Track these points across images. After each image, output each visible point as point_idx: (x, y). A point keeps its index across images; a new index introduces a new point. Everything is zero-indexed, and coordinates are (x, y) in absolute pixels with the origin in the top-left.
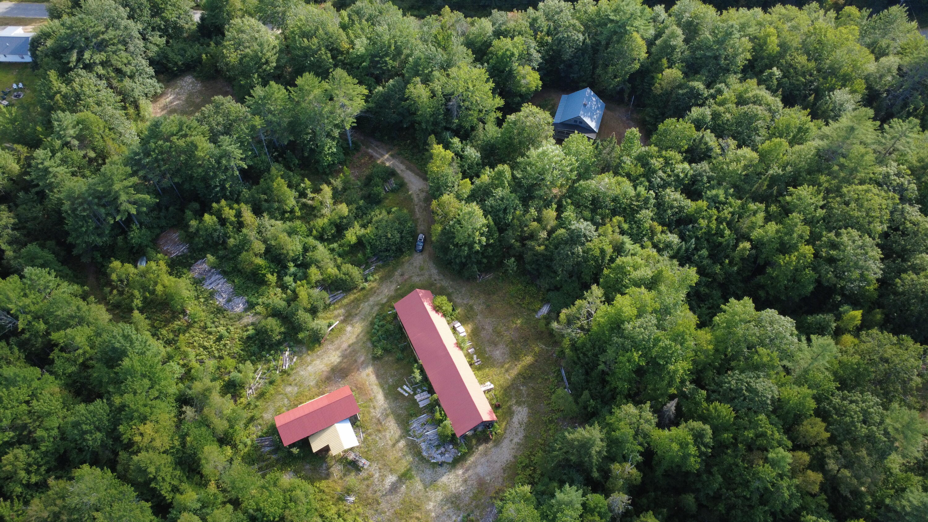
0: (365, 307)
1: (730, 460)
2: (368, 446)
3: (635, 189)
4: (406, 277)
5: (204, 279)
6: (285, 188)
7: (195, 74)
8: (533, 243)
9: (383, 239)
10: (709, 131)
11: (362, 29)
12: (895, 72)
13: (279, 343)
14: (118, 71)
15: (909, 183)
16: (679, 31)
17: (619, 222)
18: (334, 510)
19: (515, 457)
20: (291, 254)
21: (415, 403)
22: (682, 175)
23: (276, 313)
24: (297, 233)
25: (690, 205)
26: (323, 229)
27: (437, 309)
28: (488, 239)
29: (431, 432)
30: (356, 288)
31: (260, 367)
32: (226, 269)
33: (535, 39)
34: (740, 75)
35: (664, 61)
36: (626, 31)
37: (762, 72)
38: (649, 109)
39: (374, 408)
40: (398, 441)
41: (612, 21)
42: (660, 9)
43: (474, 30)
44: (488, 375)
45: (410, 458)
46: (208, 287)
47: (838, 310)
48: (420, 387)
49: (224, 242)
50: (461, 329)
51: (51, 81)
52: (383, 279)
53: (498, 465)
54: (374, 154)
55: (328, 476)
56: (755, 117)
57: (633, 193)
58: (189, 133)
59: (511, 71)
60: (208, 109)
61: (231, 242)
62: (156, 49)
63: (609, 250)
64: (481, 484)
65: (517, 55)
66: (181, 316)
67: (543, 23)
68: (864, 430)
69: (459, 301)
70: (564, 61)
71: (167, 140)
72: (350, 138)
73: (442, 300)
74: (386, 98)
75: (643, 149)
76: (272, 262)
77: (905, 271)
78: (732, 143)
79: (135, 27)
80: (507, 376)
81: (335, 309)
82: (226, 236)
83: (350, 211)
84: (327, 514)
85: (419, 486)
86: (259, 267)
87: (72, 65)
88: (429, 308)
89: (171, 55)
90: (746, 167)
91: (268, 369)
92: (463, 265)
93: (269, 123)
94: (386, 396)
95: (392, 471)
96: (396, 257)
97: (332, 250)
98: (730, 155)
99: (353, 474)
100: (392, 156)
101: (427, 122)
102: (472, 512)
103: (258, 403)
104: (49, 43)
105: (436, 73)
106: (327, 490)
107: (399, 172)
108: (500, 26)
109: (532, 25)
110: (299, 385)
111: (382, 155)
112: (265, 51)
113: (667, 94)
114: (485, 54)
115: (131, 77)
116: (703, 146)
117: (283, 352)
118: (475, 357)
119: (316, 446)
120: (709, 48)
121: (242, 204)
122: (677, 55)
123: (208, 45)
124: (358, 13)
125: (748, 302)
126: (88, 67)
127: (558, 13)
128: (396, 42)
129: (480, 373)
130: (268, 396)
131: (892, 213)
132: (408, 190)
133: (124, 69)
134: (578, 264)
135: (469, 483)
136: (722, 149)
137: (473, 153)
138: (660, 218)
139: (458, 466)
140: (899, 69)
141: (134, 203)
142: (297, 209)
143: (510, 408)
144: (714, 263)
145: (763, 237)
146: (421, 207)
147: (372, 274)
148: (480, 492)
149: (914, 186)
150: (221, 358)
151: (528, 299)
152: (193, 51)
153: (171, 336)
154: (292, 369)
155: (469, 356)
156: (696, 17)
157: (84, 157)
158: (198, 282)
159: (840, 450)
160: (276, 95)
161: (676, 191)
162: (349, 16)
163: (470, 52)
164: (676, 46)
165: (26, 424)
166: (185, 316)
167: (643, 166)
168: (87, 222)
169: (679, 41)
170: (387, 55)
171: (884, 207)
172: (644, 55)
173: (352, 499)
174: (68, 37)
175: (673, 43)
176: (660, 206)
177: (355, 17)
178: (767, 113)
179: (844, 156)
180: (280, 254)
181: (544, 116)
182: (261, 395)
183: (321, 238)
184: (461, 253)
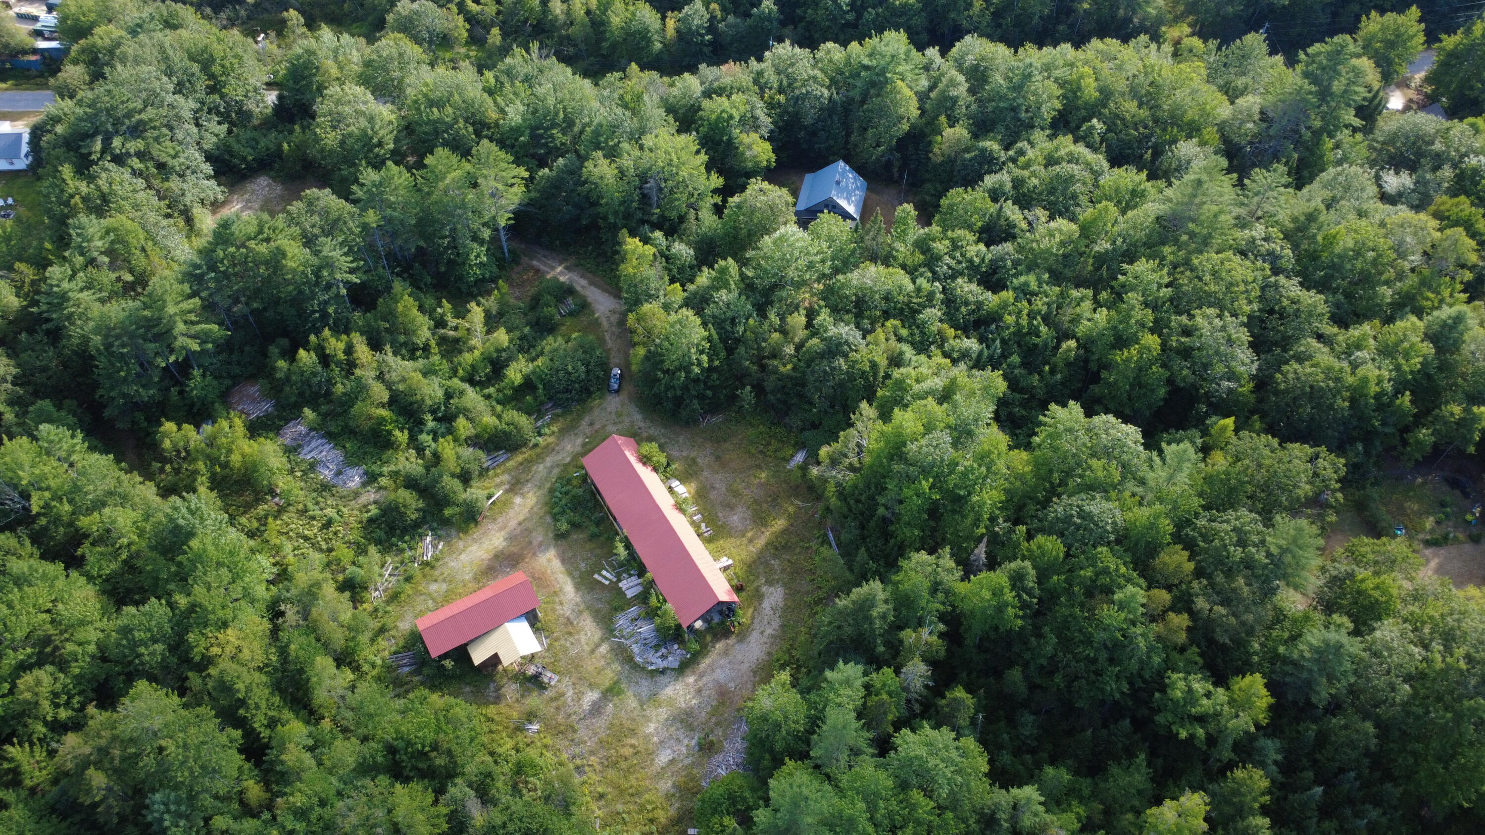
0: (540, 469)
1: (1065, 611)
2: (555, 655)
3: (914, 282)
4: (597, 426)
5: (300, 446)
6: (415, 312)
7: (273, 173)
8: (775, 362)
9: (562, 373)
10: (1010, 202)
11: (515, 94)
12: (1257, 117)
13: (417, 525)
14: (161, 166)
15: (1282, 248)
16: (961, 78)
17: (895, 327)
18: (510, 744)
19: (769, 654)
20: (429, 402)
21: (621, 593)
22: (977, 260)
23: (411, 483)
24: (435, 373)
25: (991, 300)
26: (472, 366)
27: (645, 460)
28: (710, 360)
29: (646, 629)
30: (525, 444)
31: (389, 560)
32: (333, 429)
33: (762, 98)
34: (1048, 132)
35: (943, 119)
36: (886, 81)
37: (1078, 127)
38: (928, 186)
39: (561, 603)
40: (598, 646)
41: (866, 68)
42: (933, 52)
43: (675, 91)
44: (723, 549)
45: (617, 667)
46: (306, 455)
47: (1204, 424)
48: (627, 571)
49: (328, 393)
50: (681, 489)
51: (64, 180)
52: (563, 432)
53: (745, 667)
54: (542, 267)
55: (498, 699)
56: (1070, 180)
57: (911, 287)
58: (273, 236)
59: (730, 140)
60: (296, 207)
61: (339, 389)
62: (215, 139)
63: (883, 362)
64: (723, 693)
65: (737, 118)
66: (269, 497)
67: (771, 77)
68: (1237, 553)
69: (675, 453)
70: (805, 127)
71: (243, 245)
72: (505, 244)
73: (651, 448)
74: (556, 185)
75: (922, 231)
76: (400, 414)
77: (1286, 362)
78: (1041, 214)
79: (186, 106)
80: (751, 548)
81: (496, 475)
82: (330, 382)
83: (511, 341)
84: (500, 750)
85: (632, 703)
86: (382, 421)
87: (94, 157)
88: (633, 459)
89: (236, 147)
90: (1062, 244)
91: (402, 562)
92: (678, 402)
93: (389, 220)
94: (577, 587)
95: (591, 686)
96: (582, 401)
97: (488, 397)
98: (1041, 229)
99: (535, 694)
100: (566, 268)
101: (616, 213)
102: (712, 731)
103: (388, 608)
104: (59, 129)
105: (625, 146)
106: (496, 718)
107: (579, 289)
108: (711, 83)
109: (756, 82)
110: (449, 580)
111: (553, 268)
112: (377, 127)
113: (950, 161)
114: (694, 122)
115: (182, 176)
116: (1002, 222)
117: (422, 537)
118: (703, 525)
119: (479, 656)
120: (1003, 98)
121: (353, 334)
122: (961, 110)
123: (291, 132)
124: (508, 73)
125: (1075, 408)
126: (119, 160)
127: (792, 64)
128: (565, 109)
129: (712, 546)
130: (403, 597)
131: (1263, 289)
132: (593, 313)
133: (171, 162)
134: (841, 384)
135: (706, 693)
136: (1030, 224)
137: (682, 250)
138: (951, 317)
139: (688, 671)
140: (1262, 113)
141: (194, 337)
142: (433, 343)
143: (757, 590)
144: (1030, 373)
145: (1091, 330)
146: (613, 333)
147: (548, 425)
148: (722, 703)
149: (1288, 252)
150: (330, 550)
151: (775, 444)
152: (268, 141)
153: (255, 524)
154: (437, 560)
155: (695, 525)
156: (983, 59)
157: (119, 279)
158: (290, 451)
159: (1212, 585)
160: (397, 181)
161: (970, 281)
162: (496, 78)
163: (671, 119)
164: (957, 97)
165: (50, 636)
166: (273, 497)
167: (923, 253)
168: (127, 364)
169: (961, 89)
170: (554, 125)
171: (1250, 279)
172: (915, 112)
173: (535, 727)
174: (89, 118)
175: (953, 93)
176: (951, 302)
177: (504, 78)
178: (1087, 174)
179: (1193, 221)
180: (412, 403)
181: (779, 193)
182: (394, 597)
183: (470, 380)
184: (675, 382)
